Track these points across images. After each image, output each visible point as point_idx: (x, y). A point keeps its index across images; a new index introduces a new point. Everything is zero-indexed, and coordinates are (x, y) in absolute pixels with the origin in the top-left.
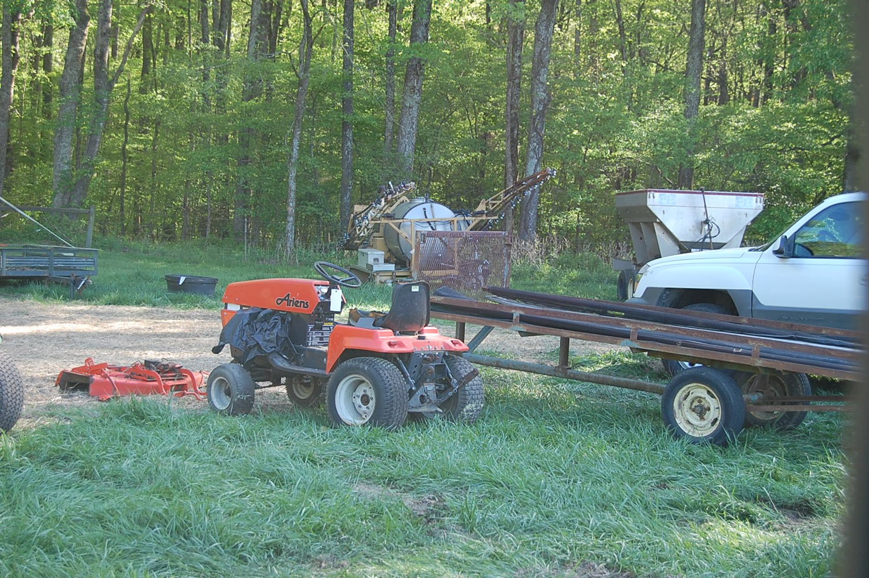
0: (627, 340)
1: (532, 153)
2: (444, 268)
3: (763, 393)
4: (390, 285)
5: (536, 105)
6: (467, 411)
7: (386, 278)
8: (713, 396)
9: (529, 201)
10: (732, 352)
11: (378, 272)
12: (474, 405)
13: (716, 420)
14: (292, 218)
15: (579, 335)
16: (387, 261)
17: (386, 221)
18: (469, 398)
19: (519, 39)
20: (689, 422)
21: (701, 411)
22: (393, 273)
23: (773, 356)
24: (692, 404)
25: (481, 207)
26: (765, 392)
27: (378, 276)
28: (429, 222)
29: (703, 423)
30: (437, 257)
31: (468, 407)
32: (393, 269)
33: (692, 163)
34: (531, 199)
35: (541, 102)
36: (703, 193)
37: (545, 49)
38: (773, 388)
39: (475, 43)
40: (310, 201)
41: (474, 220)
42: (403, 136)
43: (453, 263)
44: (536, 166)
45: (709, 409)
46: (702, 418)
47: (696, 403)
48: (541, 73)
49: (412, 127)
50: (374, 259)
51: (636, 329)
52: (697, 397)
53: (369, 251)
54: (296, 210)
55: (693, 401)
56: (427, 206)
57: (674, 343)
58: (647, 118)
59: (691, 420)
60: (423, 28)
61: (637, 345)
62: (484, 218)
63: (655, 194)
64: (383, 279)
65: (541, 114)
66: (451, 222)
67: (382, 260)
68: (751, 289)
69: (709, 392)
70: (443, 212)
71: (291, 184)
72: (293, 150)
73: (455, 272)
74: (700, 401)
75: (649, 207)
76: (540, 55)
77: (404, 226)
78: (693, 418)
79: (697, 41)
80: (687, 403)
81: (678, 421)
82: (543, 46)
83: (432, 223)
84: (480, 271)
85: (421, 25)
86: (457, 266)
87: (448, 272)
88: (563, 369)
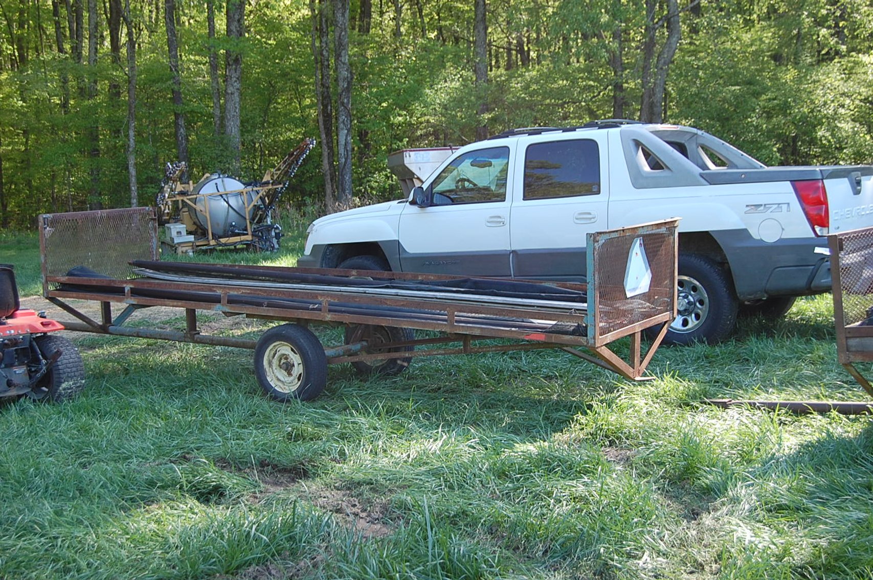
0: (218, 305)
1: (342, 125)
2: (239, 235)
3: (367, 341)
4: (191, 254)
5: (341, 83)
6: (64, 389)
7: (187, 248)
8: (295, 353)
9: (344, 167)
10: (308, 309)
11: (179, 244)
12: (71, 383)
13: (300, 375)
14: (135, 200)
15: (180, 304)
16: (189, 233)
17: (182, 198)
18: (64, 376)
19: (324, 26)
20: (279, 380)
21: (288, 368)
22: (193, 243)
23: (343, 309)
24: (280, 362)
25: (267, 178)
26: (369, 340)
27: (180, 248)
28: (221, 196)
29: (292, 378)
30: (231, 226)
31: (64, 385)
32: (193, 240)
33: (479, 122)
34: (345, 165)
35: (345, 79)
36: (451, 149)
37: (343, 33)
38: (379, 336)
39: (292, 33)
40: (152, 183)
41: (262, 191)
42: (229, 120)
43: (246, 230)
44: (346, 136)
45: (293, 365)
46: (290, 374)
47: (283, 361)
48: (343, 54)
49: (235, 111)
50: (178, 233)
51: (225, 294)
52: (284, 355)
53: (172, 226)
54: (138, 193)
55: (281, 359)
56: (219, 181)
57: (260, 305)
58: (439, 86)
59: (280, 377)
60: (236, 23)
61: (227, 309)
62: (270, 187)
63: (411, 153)
64: (184, 249)
65: (348, 90)
66: (241, 194)
67: (184, 233)
68: (397, 239)
69: (292, 350)
70: (234, 185)
71: (131, 171)
72: (129, 140)
73: (249, 238)
74: (286, 358)
75: (407, 165)
76: (340, 38)
77: (200, 200)
78: (282, 374)
79: (480, 16)
80: (275, 362)
81: (269, 379)
82: (342, 31)
83: (224, 196)
84: (273, 234)
85: (233, 21)
86: (250, 232)
87: (243, 238)
88: (191, 335)
